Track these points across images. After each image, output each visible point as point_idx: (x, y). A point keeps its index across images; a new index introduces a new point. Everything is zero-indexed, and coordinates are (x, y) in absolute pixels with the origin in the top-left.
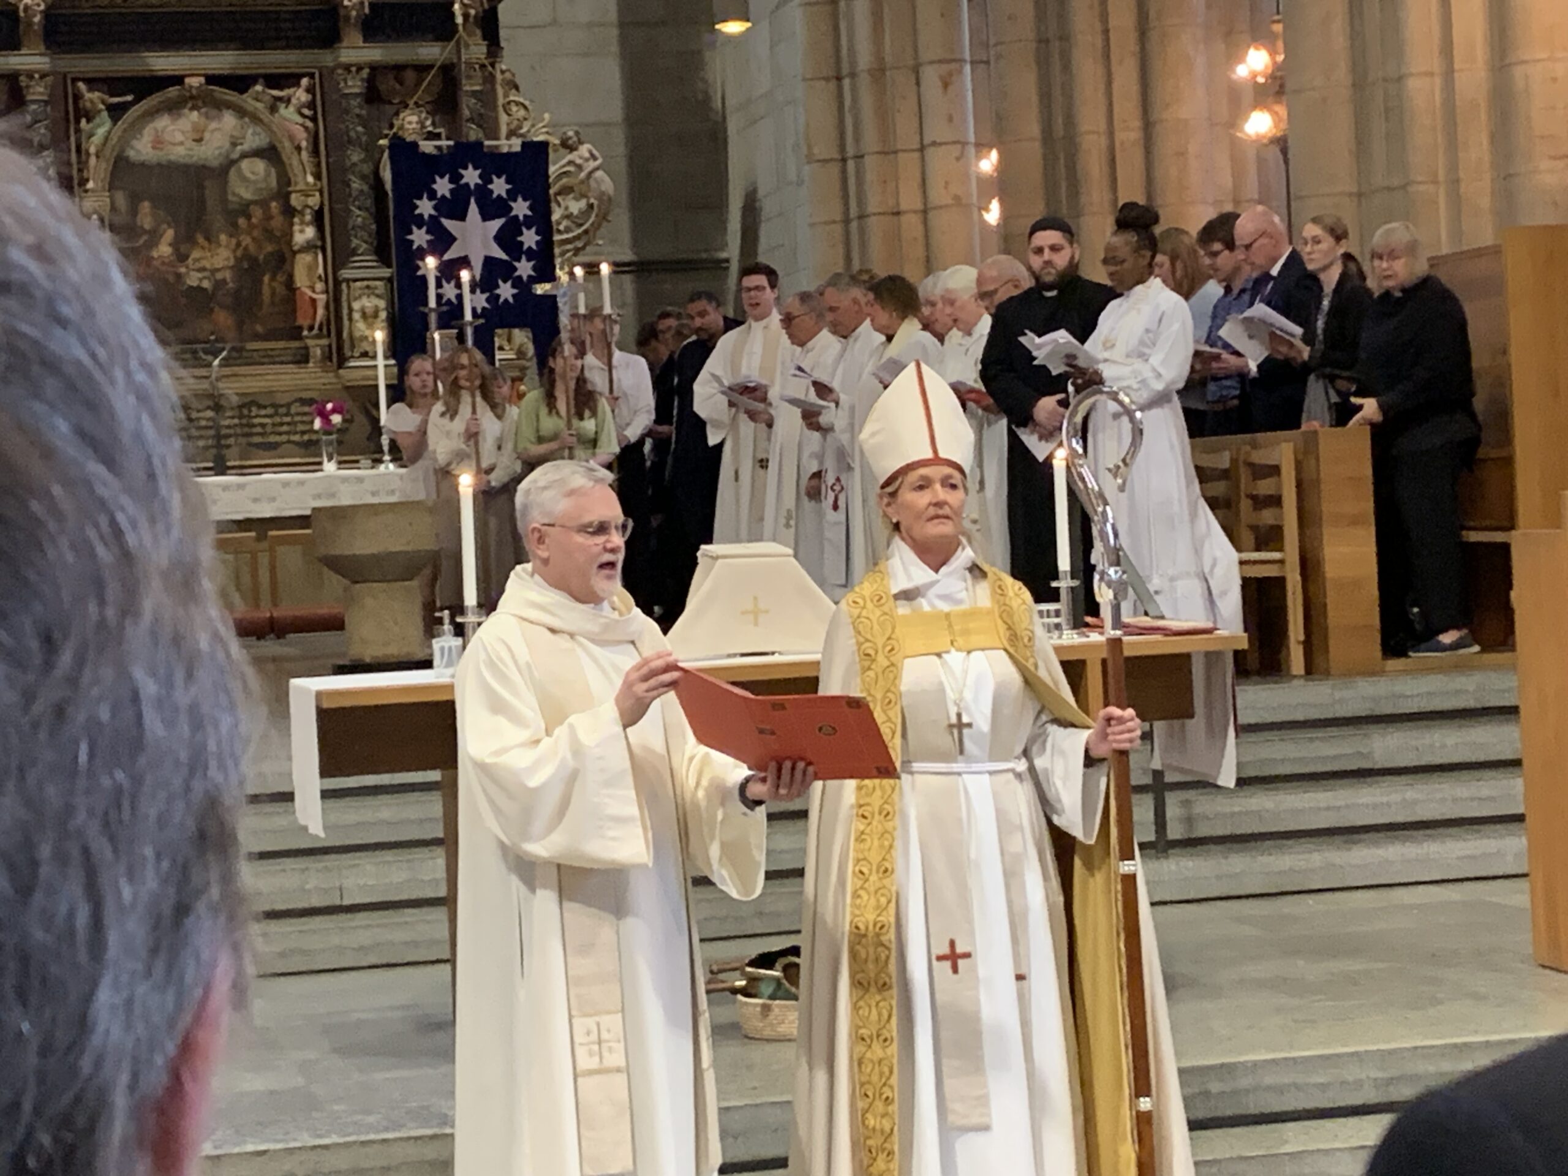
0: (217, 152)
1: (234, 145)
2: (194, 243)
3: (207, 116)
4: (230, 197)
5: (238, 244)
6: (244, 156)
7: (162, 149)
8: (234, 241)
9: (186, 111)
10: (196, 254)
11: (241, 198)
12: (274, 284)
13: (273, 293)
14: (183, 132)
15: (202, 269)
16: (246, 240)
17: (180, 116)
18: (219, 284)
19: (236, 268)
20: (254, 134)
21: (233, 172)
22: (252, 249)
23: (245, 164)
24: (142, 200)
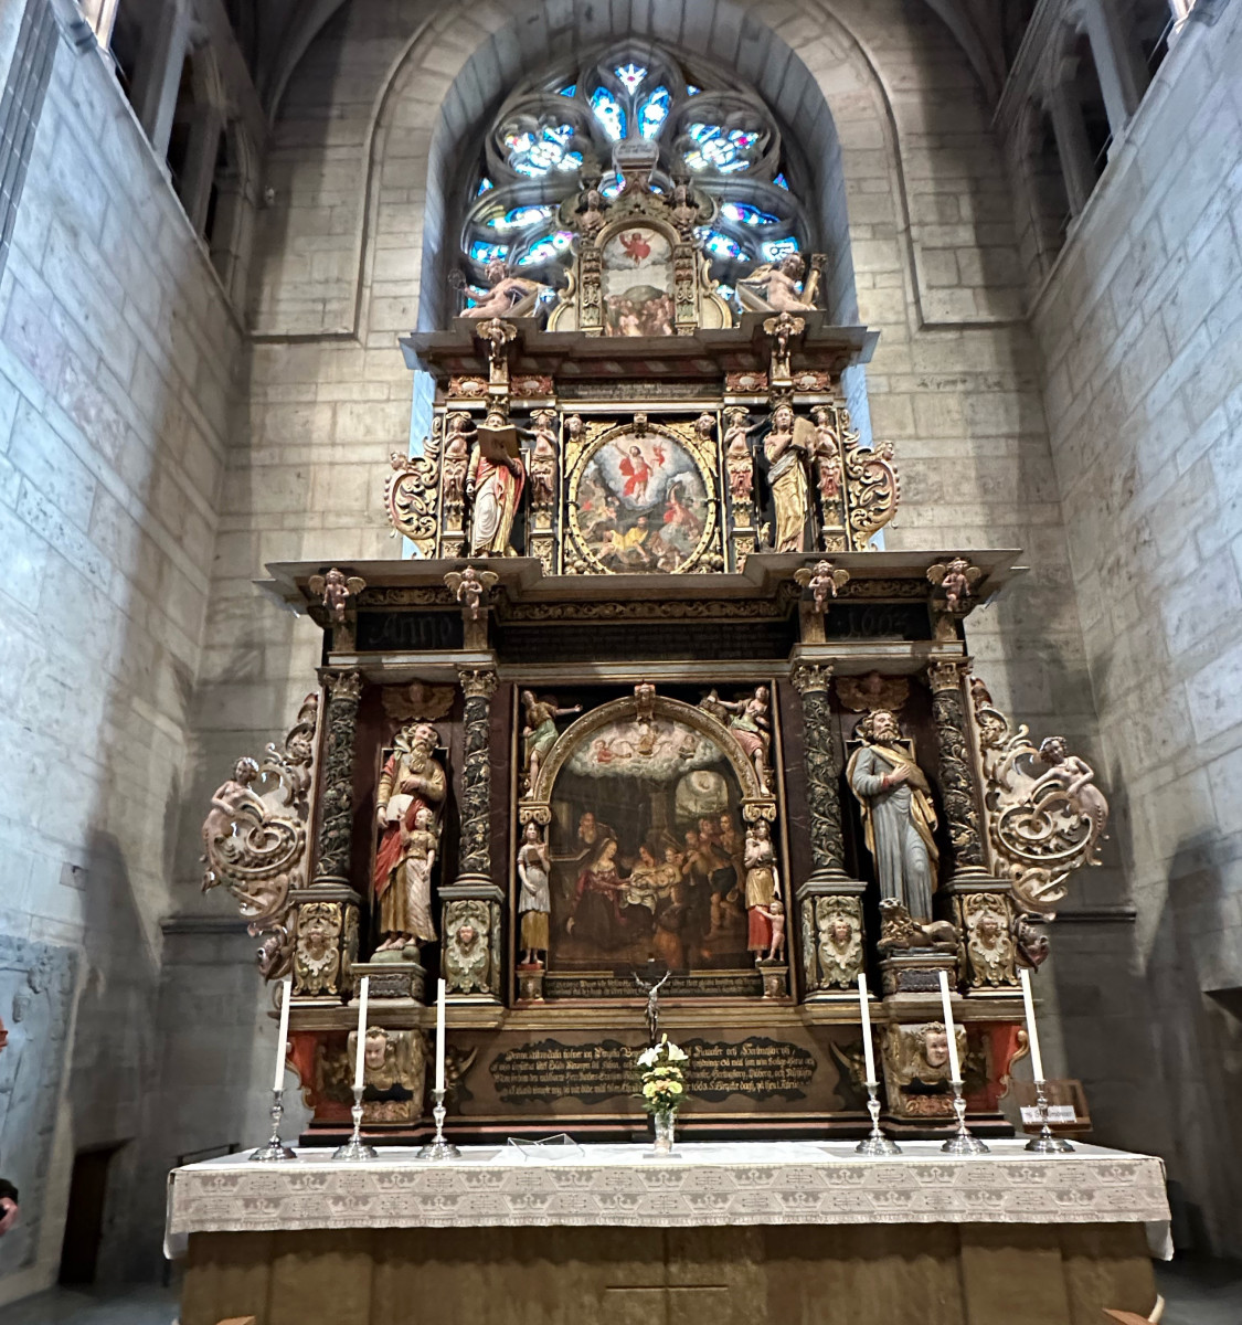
0: (665, 765)
1: (683, 757)
2: (637, 859)
3: (657, 730)
4: (679, 811)
5: (686, 860)
6: (693, 769)
7: (608, 761)
8: (681, 856)
9: (636, 724)
10: (638, 871)
11: (690, 812)
12: (723, 905)
13: (722, 916)
14: (631, 745)
15: (647, 886)
16: (694, 857)
17: (628, 729)
18: (662, 904)
19: (683, 886)
20: (705, 747)
21: (682, 785)
22: (701, 865)
23: (694, 778)
24: (584, 812)
